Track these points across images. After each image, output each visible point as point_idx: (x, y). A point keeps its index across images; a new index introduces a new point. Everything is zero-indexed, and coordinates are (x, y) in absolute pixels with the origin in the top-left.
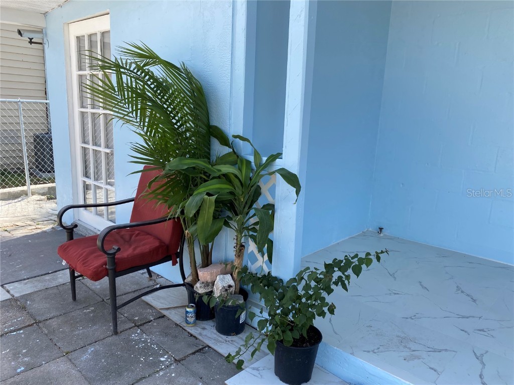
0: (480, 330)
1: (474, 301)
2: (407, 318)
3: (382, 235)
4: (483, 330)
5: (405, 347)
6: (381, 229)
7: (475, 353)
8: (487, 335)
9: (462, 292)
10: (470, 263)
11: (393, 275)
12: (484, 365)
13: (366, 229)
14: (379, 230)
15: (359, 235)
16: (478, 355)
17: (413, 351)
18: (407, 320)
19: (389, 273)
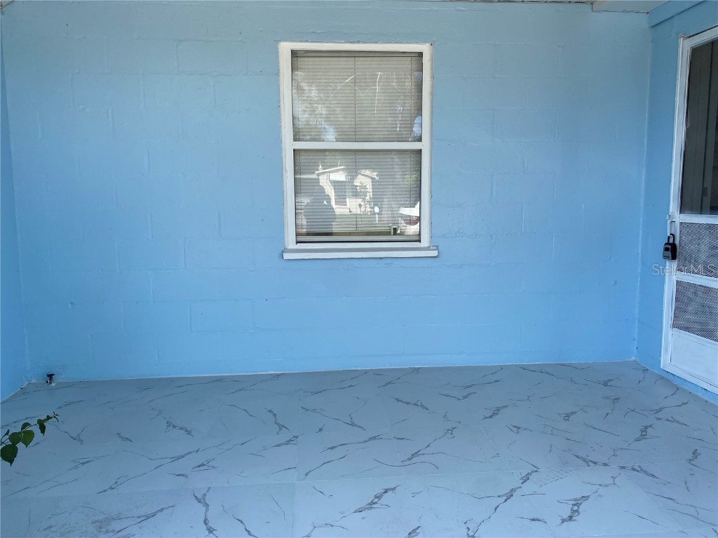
0: (199, 466)
1: (189, 432)
2: (105, 491)
3: (53, 384)
4: (203, 465)
5: (107, 532)
6: (50, 376)
7: (196, 497)
8: (207, 468)
9: (174, 427)
10: (179, 387)
11: (78, 439)
12: (208, 506)
13: (27, 383)
14: (48, 379)
15: (13, 395)
16: (200, 497)
17: (119, 532)
18: (106, 493)
19: (72, 437)
